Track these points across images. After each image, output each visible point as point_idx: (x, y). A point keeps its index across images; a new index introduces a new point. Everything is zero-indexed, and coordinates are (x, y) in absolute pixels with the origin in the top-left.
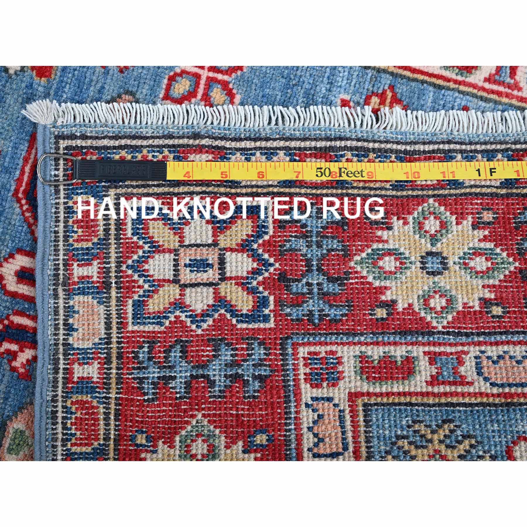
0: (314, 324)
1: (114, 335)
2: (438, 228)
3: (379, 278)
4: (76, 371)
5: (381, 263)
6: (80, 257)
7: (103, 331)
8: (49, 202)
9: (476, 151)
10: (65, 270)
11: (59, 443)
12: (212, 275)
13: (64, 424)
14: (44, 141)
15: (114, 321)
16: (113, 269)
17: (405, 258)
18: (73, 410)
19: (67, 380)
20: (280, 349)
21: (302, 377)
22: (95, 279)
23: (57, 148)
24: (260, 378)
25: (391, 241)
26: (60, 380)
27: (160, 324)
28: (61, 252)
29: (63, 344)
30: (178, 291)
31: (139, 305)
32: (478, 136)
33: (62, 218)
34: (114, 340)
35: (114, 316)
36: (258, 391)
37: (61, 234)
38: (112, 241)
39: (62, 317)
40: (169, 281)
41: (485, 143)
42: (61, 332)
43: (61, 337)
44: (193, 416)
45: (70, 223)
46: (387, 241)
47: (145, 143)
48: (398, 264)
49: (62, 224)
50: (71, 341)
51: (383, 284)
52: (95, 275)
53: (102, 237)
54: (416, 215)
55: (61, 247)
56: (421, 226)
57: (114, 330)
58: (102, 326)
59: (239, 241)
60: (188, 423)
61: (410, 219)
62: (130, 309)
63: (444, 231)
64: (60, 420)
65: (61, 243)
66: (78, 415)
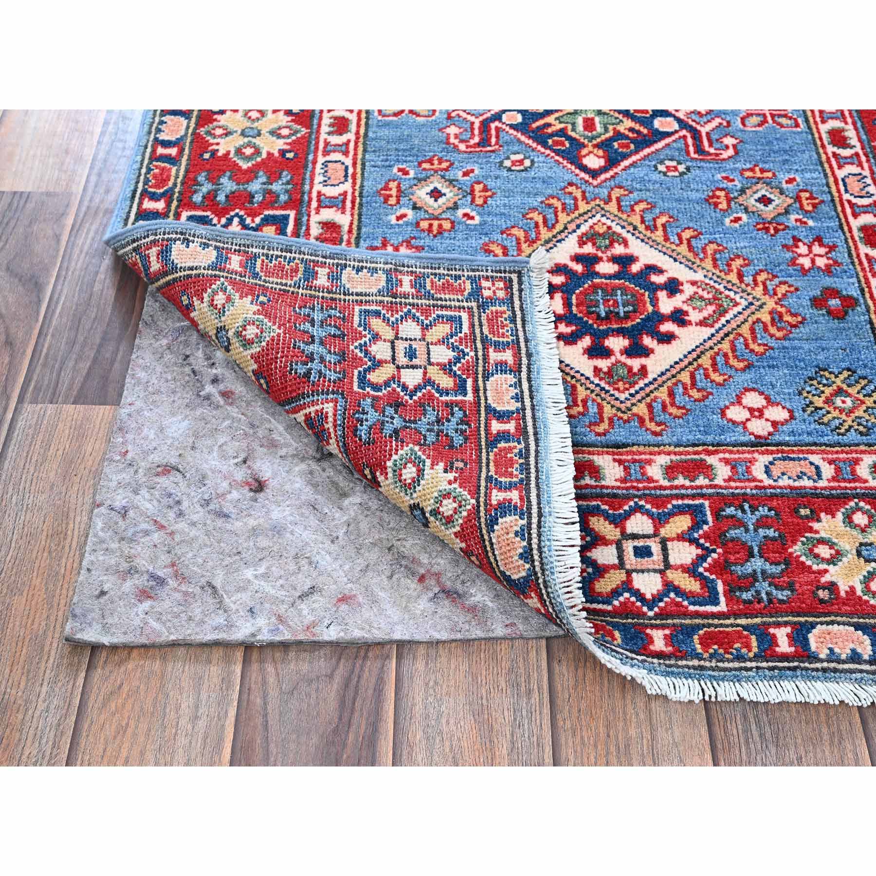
0: (354, 414)
1: (351, 297)
2: (445, 515)
3: (395, 465)
4: (323, 269)
5: (409, 465)
6: (418, 281)
7: (355, 291)
8: (464, 263)
9: (530, 539)
10: (407, 272)
11: (265, 251)
12: (402, 360)
13: (281, 257)
14: (516, 262)
15: (364, 298)
16: (407, 301)
17: (415, 487)
18: (291, 264)
19: (316, 263)
20: (333, 390)
21: (307, 411)
22: (399, 289)
23: (510, 272)
24: (308, 374)
25: (431, 471)
26: (317, 258)
27: (360, 325)
28: (422, 270)
29: (346, 264)
30: (388, 338)
31: (377, 314)
32: (549, 540)
33: (451, 272)
34: (347, 298)
35: (367, 298)
36: (296, 373)
37: (437, 271)
38: (432, 302)
39: (369, 265)
40: (397, 334)
41: (540, 548)
42: (356, 264)
43: (352, 263)
44: (279, 328)
45: (446, 277)
46: (432, 468)
47: (519, 326)
48: (409, 481)
49: (446, 272)
50: (348, 268)
51: (389, 470)
52: (403, 290)
53: (435, 296)
54: (459, 490)
55: (426, 271)
56: (447, 495)
57: (355, 298)
58: (359, 290)
59: (433, 378)
60: (274, 323)
61: (456, 485)
62: (374, 308)
63: (444, 521)
64: (284, 254)
65: (430, 271)
66: (287, 267)
